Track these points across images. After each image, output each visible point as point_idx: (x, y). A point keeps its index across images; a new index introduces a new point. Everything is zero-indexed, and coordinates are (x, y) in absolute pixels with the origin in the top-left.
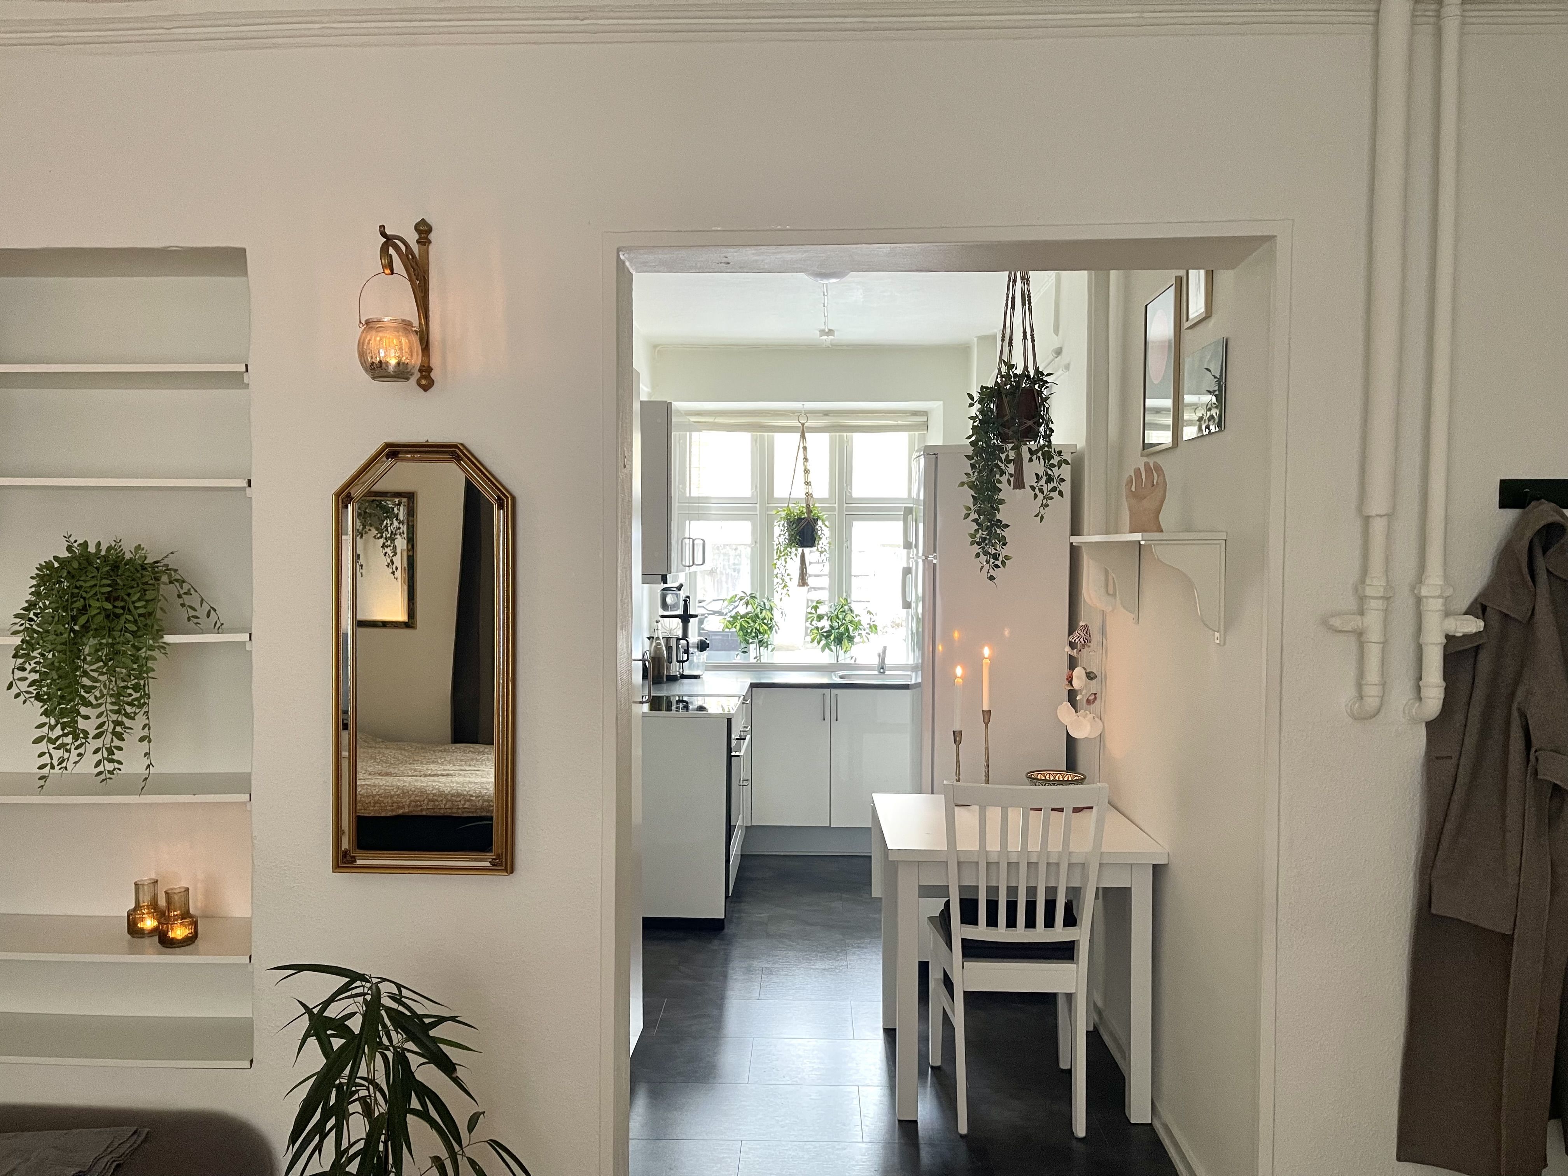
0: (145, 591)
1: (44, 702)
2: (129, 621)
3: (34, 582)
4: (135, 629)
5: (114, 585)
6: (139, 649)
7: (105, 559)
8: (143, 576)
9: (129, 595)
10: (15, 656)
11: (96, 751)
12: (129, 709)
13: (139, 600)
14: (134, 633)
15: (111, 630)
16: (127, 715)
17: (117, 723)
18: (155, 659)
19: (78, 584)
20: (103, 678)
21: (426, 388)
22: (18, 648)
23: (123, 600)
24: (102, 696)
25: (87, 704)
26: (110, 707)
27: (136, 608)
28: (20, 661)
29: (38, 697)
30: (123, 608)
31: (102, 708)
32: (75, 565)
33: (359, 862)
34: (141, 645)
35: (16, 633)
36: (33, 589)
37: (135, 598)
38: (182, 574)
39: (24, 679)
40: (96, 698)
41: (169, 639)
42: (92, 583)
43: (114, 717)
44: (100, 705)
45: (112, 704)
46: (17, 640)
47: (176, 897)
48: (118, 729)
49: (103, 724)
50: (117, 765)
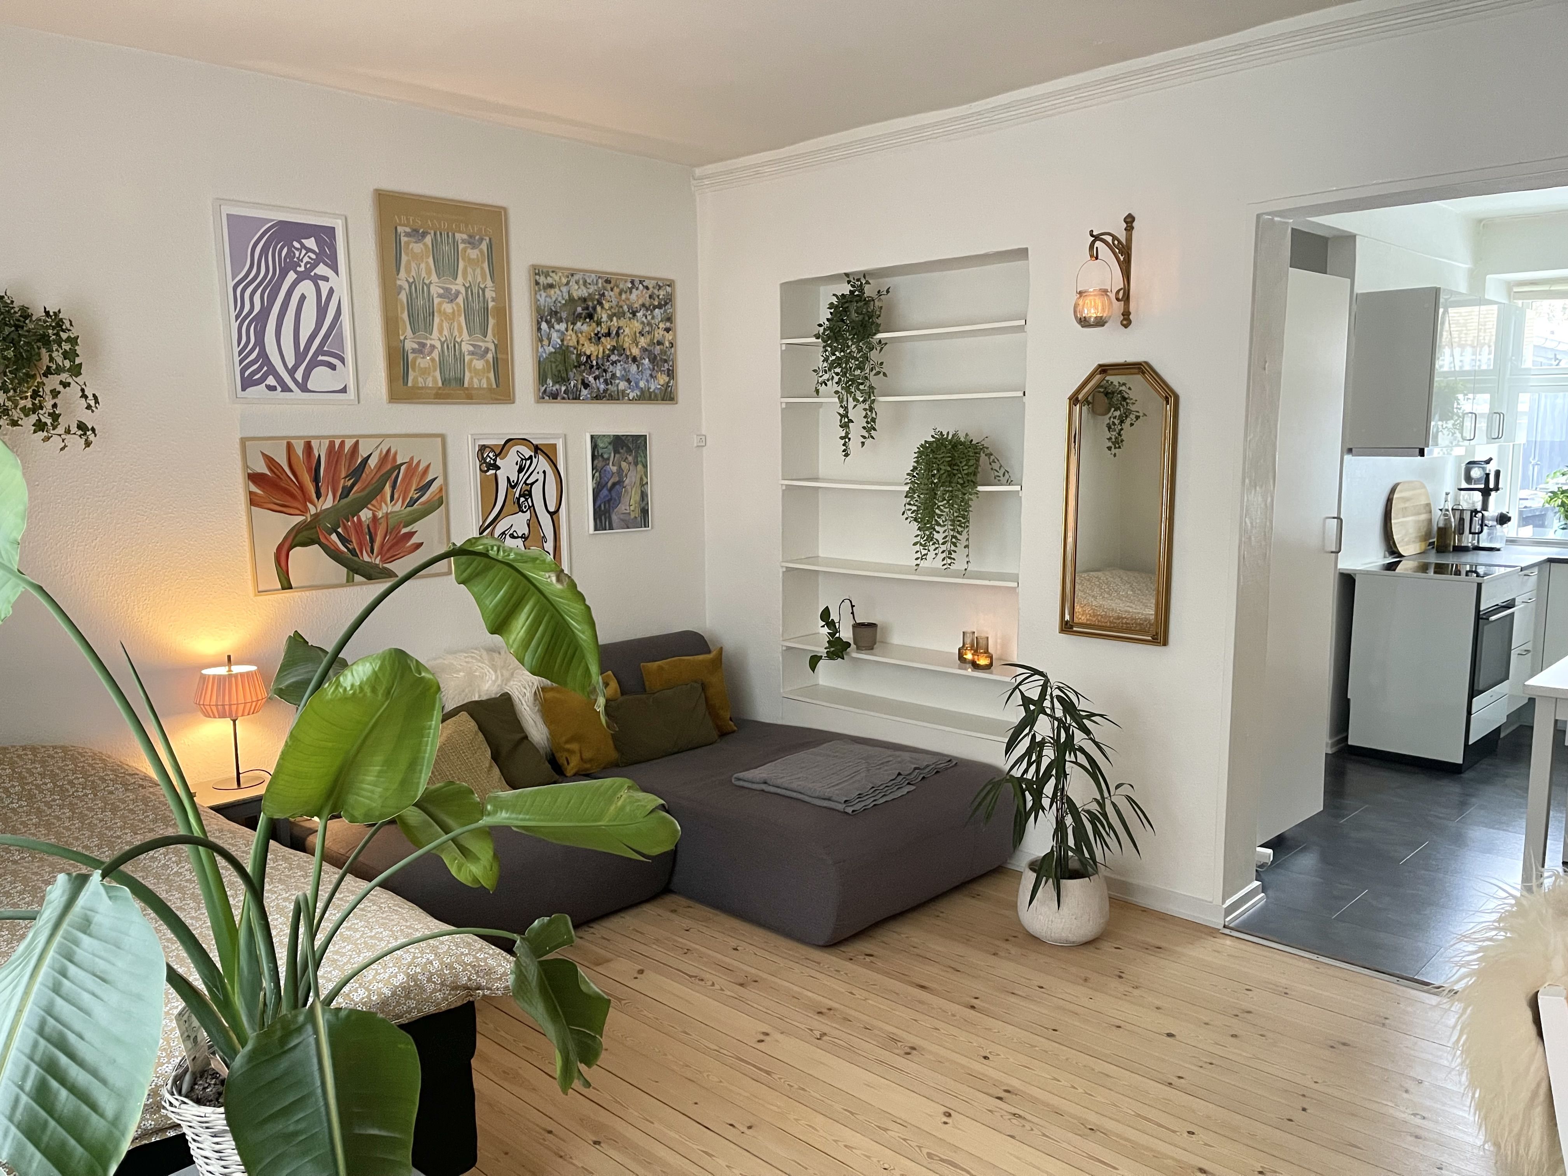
0: (969, 460)
1: (919, 522)
2: (959, 478)
3: (916, 455)
4: (962, 482)
5: (953, 457)
6: (965, 494)
7: (950, 441)
8: (969, 452)
9: (961, 462)
10: (906, 497)
11: (943, 552)
12: (960, 529)
13: (965, 465)
14: (961, 484)
15: (950, 482)
16: (958, 532)
17: (953, 537)
18: (972, 500)
19: (936, 456)
20: (947, 510)
21: (1126, 326)
22: (908, 492)
23: (958, 466)
24: (946, 520)
25: (939, 524)
26: (950, 527)
27: (963, 470)
28: (909, 499)
29: (916, 520)
30: (957, 470)
31: (946, 528)
32: (935, 445)
33: (1074, 629)
34: (965, 492)
35: (907, 484)
36: (915, 460)
37: (963, 464)
38: (990, 450)
39: (909, 510)
40: (943, 521)
41: (980, 488)
42: (942, 456)
43: (952, 533)
44: (944, 526)
45: (951, 525)
46: (907, 488)
47: (981, 641)
48: (954, 540)
49: (946, 537)
50: (953, 561)
